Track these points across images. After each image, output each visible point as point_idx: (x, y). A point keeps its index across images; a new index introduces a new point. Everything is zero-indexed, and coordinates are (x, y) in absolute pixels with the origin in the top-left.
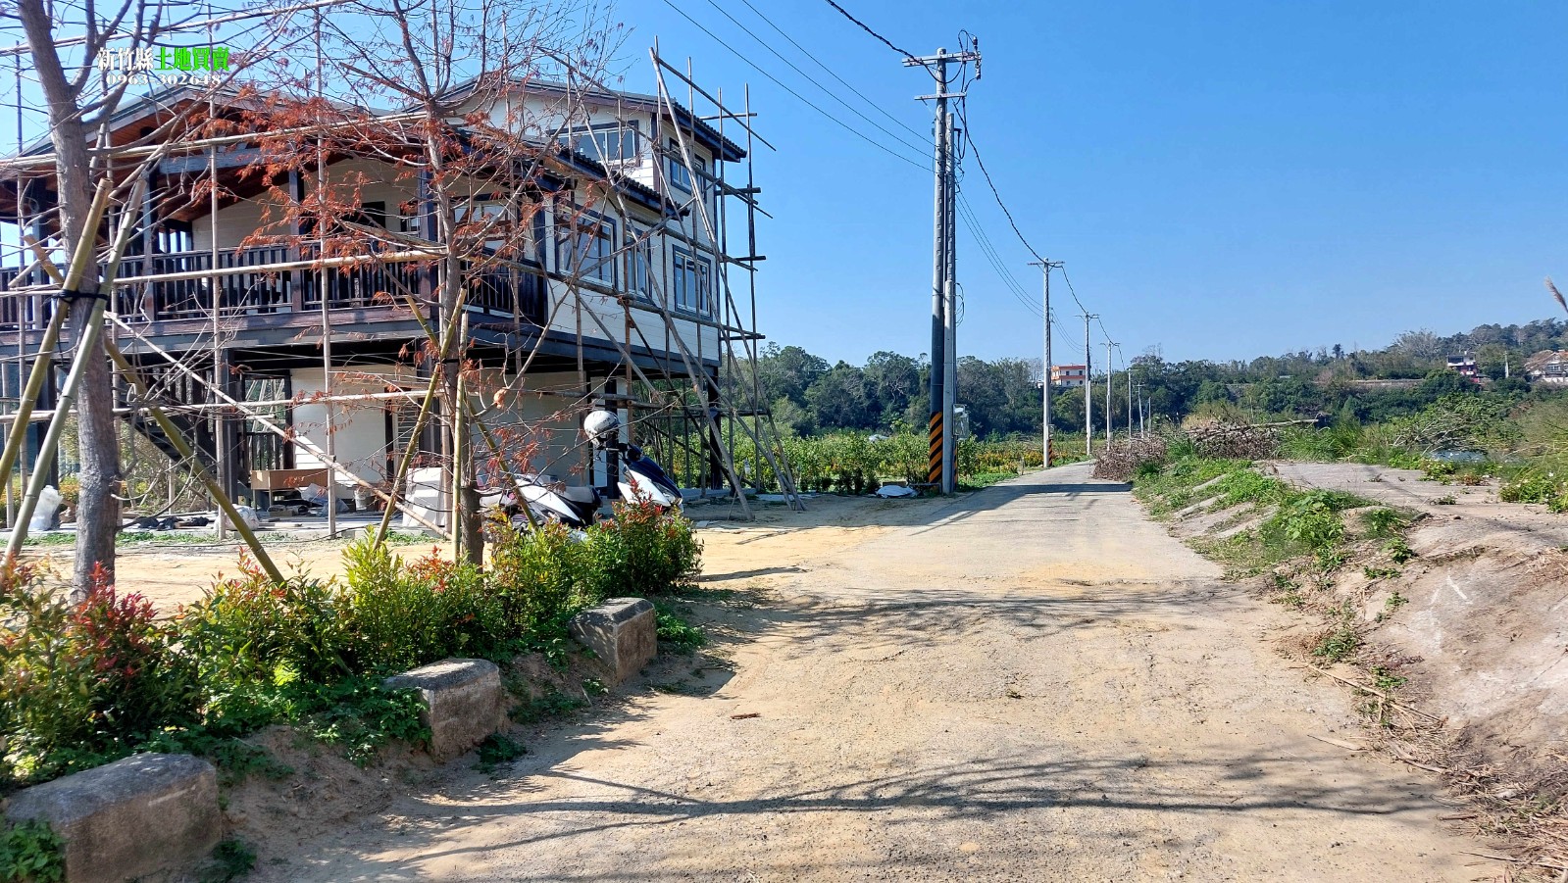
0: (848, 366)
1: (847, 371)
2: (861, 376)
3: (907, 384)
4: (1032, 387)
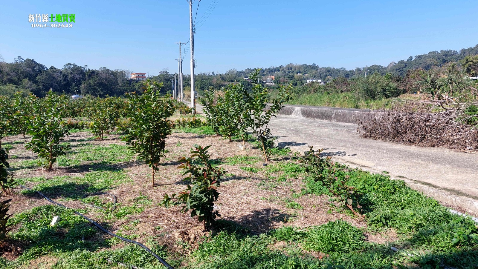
0: (55, 68)
1: (55, 70)
2: (61, 72)
3: (81, 76)
4: (126, 80)
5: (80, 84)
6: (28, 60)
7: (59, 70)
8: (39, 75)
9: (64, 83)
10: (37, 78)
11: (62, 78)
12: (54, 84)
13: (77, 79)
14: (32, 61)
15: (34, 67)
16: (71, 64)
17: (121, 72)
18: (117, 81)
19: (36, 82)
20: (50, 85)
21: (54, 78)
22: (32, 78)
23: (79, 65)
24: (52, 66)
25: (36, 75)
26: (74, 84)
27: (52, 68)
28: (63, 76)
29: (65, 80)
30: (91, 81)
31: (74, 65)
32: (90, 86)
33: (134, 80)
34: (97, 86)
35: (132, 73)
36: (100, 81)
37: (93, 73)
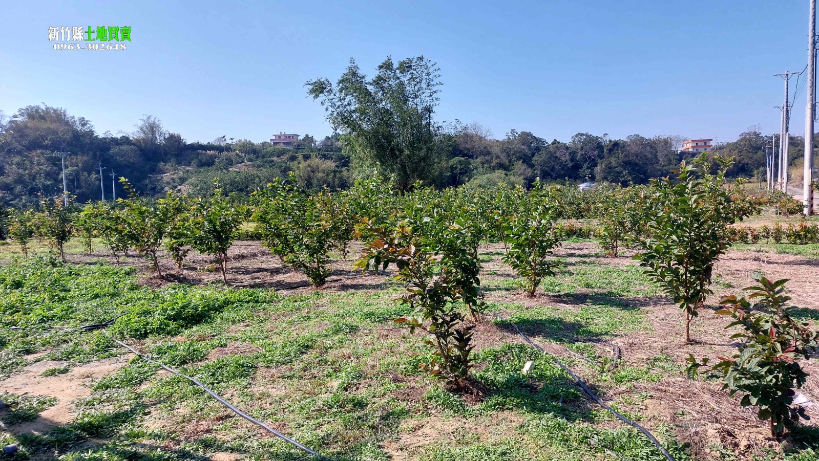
0: (559, 143)
1: (559, 145)
2: (567, 148)
3: (596, 153)
4: (674, 153)
5: (595, 166)
6: (523, 133)
7: (565, 144)
8: (536, 154)
9: (571, 164)
10: (534, 159)
11: (567, 157)
12: (557, 167)
13: (590, 157)
14: (529, 134)
15: (531, 143)
16: (582, 135)
17: (664, 140)
18: (656, 156)
19: (531, 166)
20: (550, 168)
21: (556, 157)
22: (526, 160)
23: (595, 135)
24: (555, 140)
25: (533, 155)
26: (585, 166)
27: (555, 142)
28: (570, 154)
29: (572, 160)
30: (613, 160)
31: (586, 135)
32: (610, 168)
33: (689, 153)
34: (622, 166)
35: (684, 140)
36: (626, 159)
37: (616, 145)
